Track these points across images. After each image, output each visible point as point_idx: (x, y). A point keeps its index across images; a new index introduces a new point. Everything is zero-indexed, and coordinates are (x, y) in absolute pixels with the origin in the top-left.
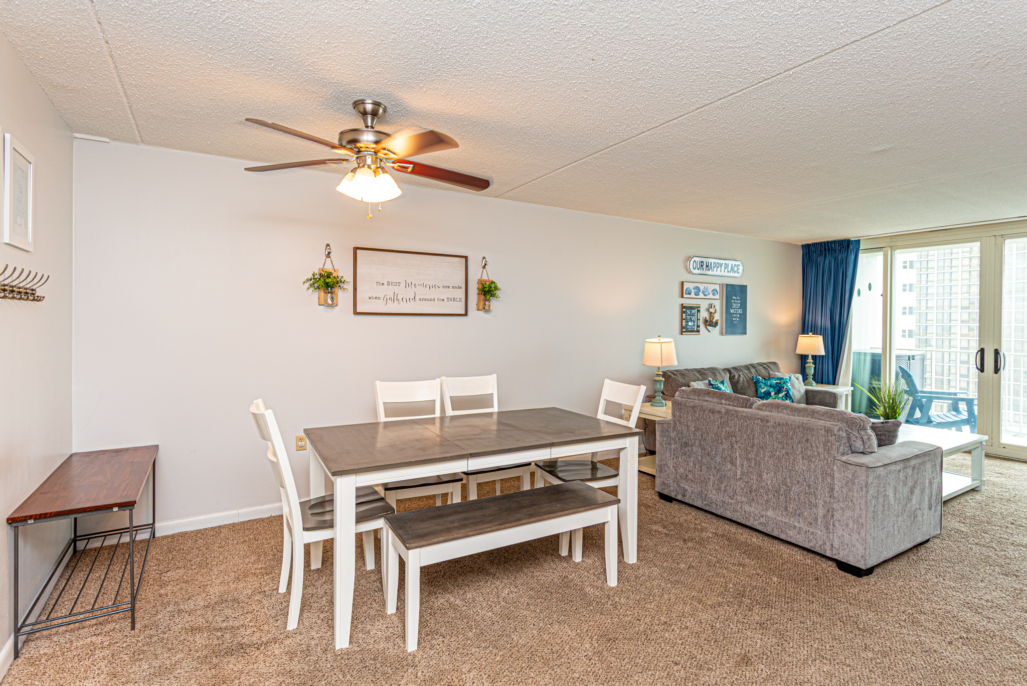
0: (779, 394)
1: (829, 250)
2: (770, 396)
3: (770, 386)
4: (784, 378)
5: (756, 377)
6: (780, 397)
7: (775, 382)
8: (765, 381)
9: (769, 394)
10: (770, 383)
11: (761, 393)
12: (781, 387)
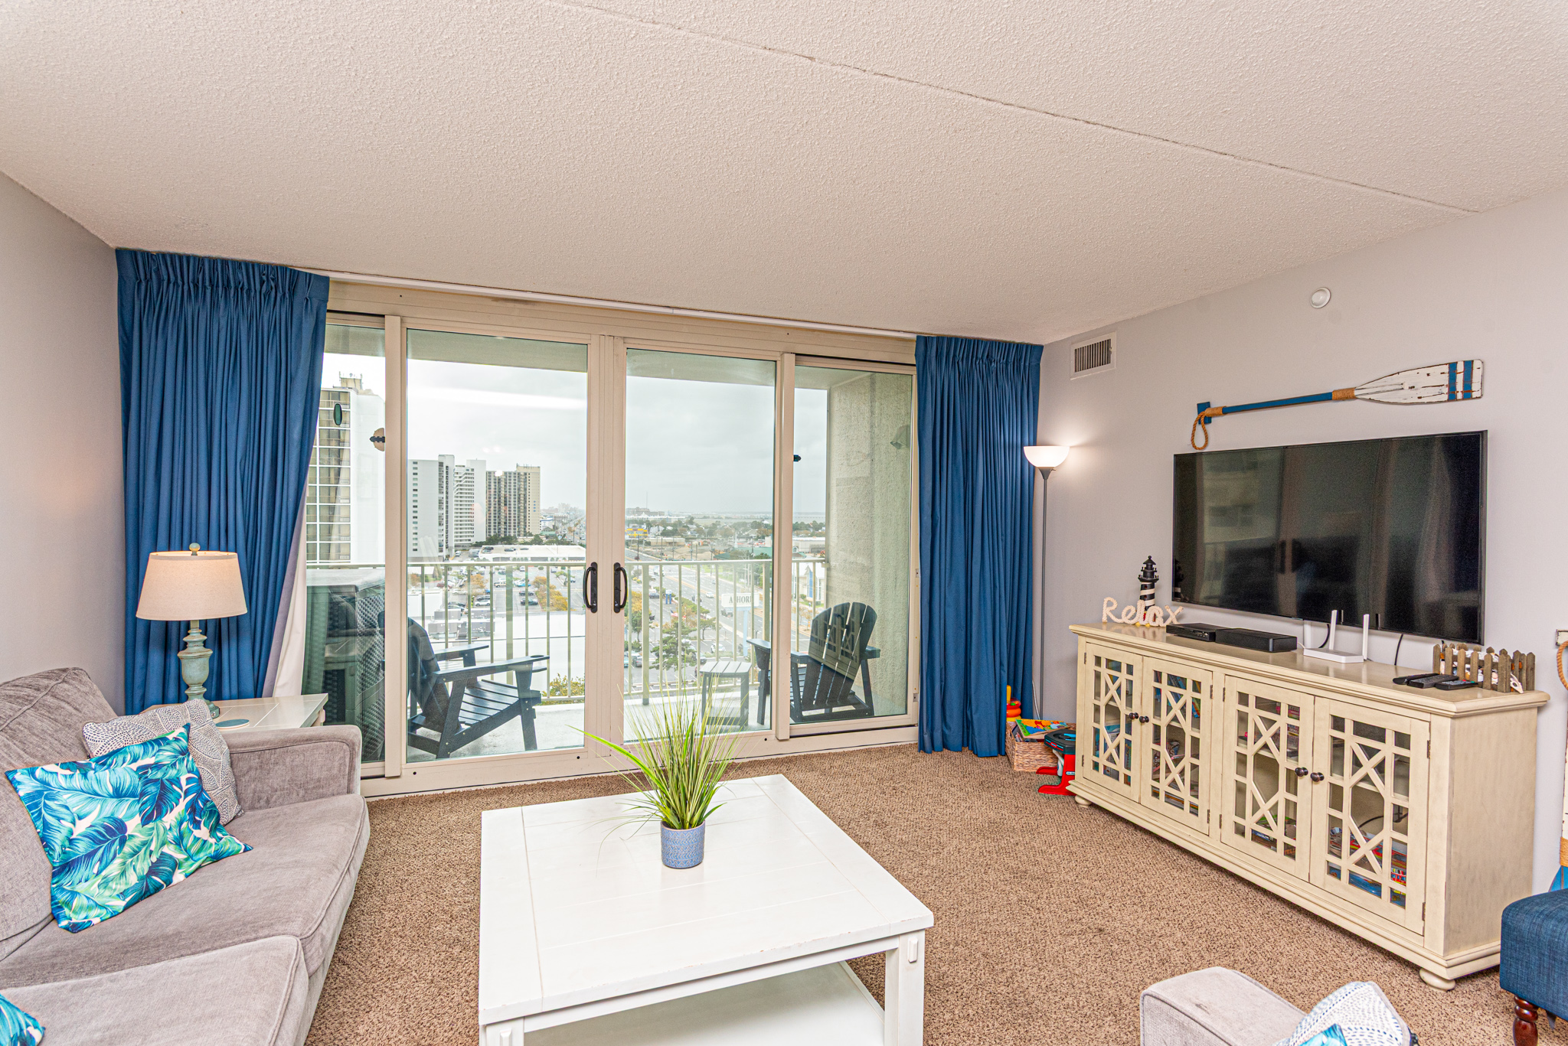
0: (160, 815)
1: (227, 287)
2: (123, 842)
3: (118, 794)
4: (170, 737)
5: (32, 773)
6: (170, 829)
7: (134, 766)
8: (85, 775)
9: (116, 830)
10: (114, 781)
11: (71, 841)
12: (167, 784)
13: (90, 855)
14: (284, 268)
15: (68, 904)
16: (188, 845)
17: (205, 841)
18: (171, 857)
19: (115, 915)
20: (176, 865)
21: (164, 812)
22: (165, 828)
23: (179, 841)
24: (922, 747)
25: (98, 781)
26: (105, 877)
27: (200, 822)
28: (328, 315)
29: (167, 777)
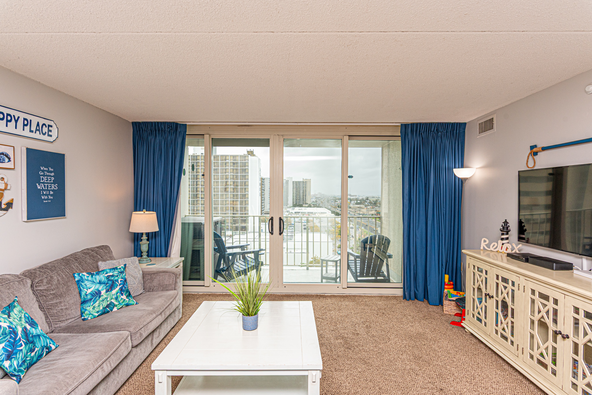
0: (111, 290)
1: (159, 131)
2: (100, 297)
3: (100, 283)
4: (118, 268)
5: (79, 275)
6: (114, 295)
7: (106, 275)
8: (92, 277)
9: (98, 293)
10: (99, 279)
11: (86, 295)
12: (114, 281)
13: (91, 299)
14: (174, 123)
15: (84, 312)
16: (119, 300)
17: (125, 300)
18: (113, 303)
19: (95, 317)
20: (115, 306)
21: (113, 290)
22: (112, 294)
23: (116, 299)
24: (405, 297)
25: (95, 279)
26: (94, 306)
27: (123, 294)
28: (187, 136)
29: (115, 279)
